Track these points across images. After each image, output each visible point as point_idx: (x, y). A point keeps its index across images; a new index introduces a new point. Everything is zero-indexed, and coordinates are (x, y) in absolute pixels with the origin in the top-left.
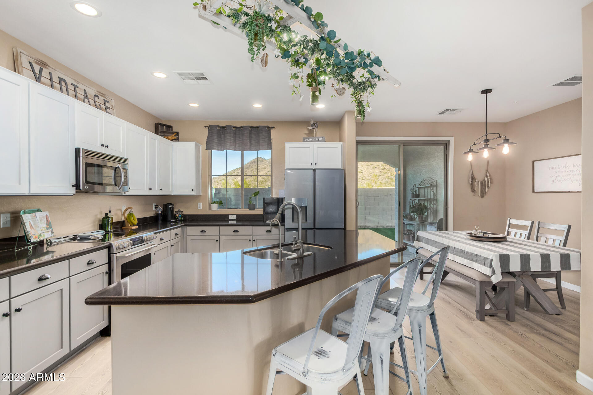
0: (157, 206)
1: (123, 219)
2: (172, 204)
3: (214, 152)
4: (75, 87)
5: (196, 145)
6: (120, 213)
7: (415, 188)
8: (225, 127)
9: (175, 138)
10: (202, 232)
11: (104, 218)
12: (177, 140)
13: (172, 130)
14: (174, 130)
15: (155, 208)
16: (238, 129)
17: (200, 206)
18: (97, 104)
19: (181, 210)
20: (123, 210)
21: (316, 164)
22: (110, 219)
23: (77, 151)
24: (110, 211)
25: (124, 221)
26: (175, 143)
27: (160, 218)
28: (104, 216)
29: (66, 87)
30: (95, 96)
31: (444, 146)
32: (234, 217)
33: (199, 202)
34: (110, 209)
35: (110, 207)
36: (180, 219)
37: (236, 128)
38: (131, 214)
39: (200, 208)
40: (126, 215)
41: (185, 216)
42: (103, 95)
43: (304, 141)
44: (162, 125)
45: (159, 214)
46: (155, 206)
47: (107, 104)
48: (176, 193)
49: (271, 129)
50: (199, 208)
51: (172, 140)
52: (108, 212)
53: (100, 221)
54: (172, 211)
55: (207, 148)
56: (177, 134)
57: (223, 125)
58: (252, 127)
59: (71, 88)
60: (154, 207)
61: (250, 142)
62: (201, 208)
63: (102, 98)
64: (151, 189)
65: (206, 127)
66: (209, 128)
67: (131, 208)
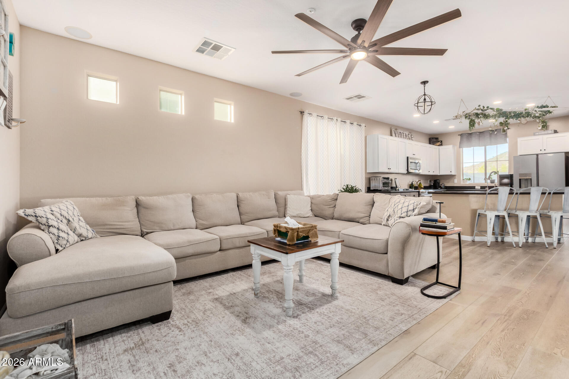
1: (417, 186)
2: (438, 180)
3: (464, 149)
4: (403, 133)
5: (453, 146)
6: (416, 183)
8: (472, 133)
9: (440, 144)
12: (441, 145)
13: (438, 140)
14: (439, 140)
15: (430, 182)
17: (456, 181)
18: (409, 137)
19: (444, 183)
20: (417, 181)
21: (545, 150)
22: (413, 184)
23: (408, 158)
24: (413, 181)
25: (417, 187)
26: (441, 147)
27: (432, 187)
28: (411, 183)
29: (401, 135)
30: (409, 134)
32: (479, 188)
33: (455, 178)
35: (413, 179)
36: (443, 188)
37: (480, 133)
38: (420, 183)
39: (456, 183)
40: (418, 184)
41: (446, 187)
42: (410, 133)
43: (534, 135)
44: (433, 138)
45: (431, 185)
47: (412, 136)
48: (441, 174)
51: (439, 145)
53: (410, 185)
54: (439, 184)
55: (460, 147)
56: (441, 142)
58: (491, 130)
59: (402, 134)
60: (429, 181)
61: (491, 140)
63: (410, 134)
64: (429, 172)
65: (459, 135)
66: (461, 135)
67: (420, 180)
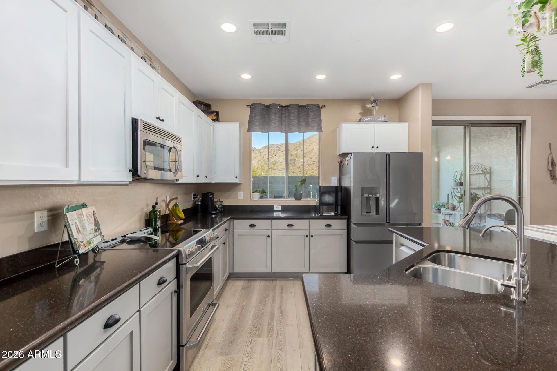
0: (196, 195)
1: (167, 212)
2: (212, 194)
3: (254, 133)
5: (240, 125)
6: (164, 205)
7: (457, 175)
8: (270, 105)
9: (215, 117)
10: (251, 226)
11: (150, 212)
12: (218, 120)
13: (211, 109)
14: (213, 109)
15: (194, 198)
16: (284, 109)
17: (241, 195)
19: (221, 200)
20: (168, 199)
21: (377, 147)
22: (158, 212)
24: (157, 203)
25: (168, 215)
26: (217, 124)
27: (200, 209)
28: (151, 209)
31: (517, 127)
32: (280, 208)
33: (240, 191)
34: (157, 200)
35: (157, 198)
36: (220, 210)
37: (282, 107)
38: (176, 206)
40: (171, 208)
41: (224, 207)
43: (362, 121)
44: (203, 102)
45: (198, 205)
46: (194, 195)
48: (217, 181)
49: (321, 109)
50: (239, 198)
52: (155, 204)
53: (146, 215)
54: (212, 202)
55: (249, 129)
56: (217, 113)
57: (267, 104)
58: (299, 106)
60: (192, 197)
61: (299, 123)
62: (242, 198)
64: (198, 176)
65: (248, 106)
66: (252, 107)
67: (176, 198)
